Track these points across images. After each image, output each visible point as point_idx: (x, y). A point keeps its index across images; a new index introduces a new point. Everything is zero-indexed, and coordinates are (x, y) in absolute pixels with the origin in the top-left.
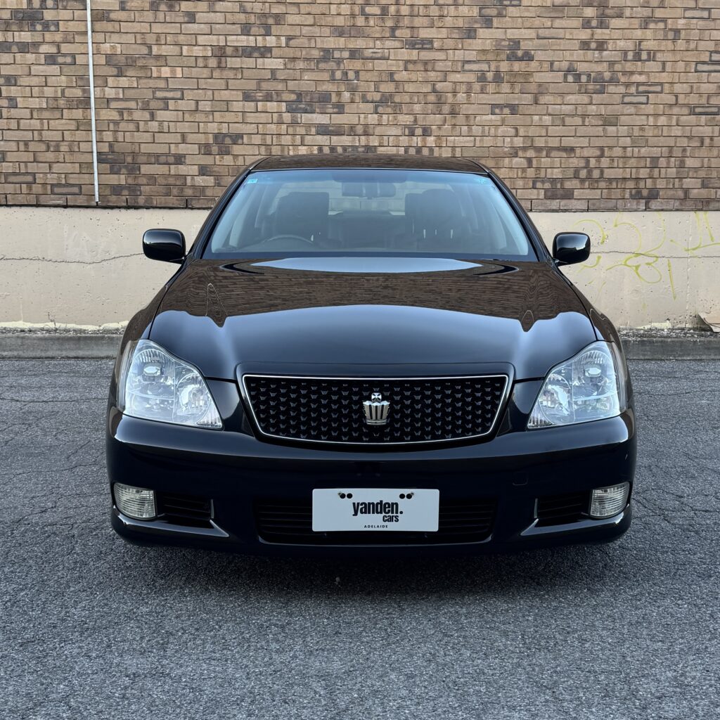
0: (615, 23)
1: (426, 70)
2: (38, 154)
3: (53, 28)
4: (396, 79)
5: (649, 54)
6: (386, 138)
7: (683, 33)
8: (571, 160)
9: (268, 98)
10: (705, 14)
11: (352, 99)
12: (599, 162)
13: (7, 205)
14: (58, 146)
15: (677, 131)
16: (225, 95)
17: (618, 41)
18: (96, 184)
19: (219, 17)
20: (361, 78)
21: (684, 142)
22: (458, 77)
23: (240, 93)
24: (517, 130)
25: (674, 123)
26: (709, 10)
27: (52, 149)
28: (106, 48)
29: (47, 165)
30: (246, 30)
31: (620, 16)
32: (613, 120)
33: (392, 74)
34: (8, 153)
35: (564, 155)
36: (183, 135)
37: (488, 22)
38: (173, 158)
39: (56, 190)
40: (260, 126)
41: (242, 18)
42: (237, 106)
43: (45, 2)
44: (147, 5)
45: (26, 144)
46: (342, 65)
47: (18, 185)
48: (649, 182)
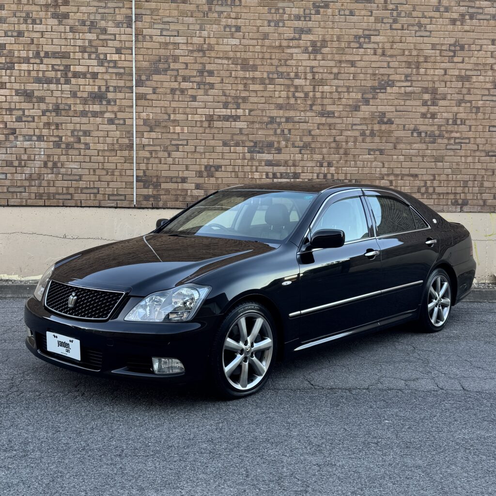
0: (441, 103)
1: (330, 129)
2: (102, 176)
3: (112, 103)
4: (313, 134)
5: (461, 121)
6: (306, 168)
7: (481, 109)
8: (416, 182)
9: (237, 145)
10: (494, 98)
11: (286, 145)
12: (432, 183)
13: (81, 207)
14: (113, 172)
15: (478, 166)
16: (212, 143)
17: (443, 113)
18: (135, 194)
19: (210, 98)
20: (292, 133)
21: (483, 172)
22: (349, 133)
23: (221, 142)
24: (383, 164)
25: (477, 161)
27: (109, 174)
28: (144, 115)
29: (106, 183)
30: (226, 106)
31: (444, 99)
32: (441, 159)
33: (310, 131)
34: (84, 176)
35: (412, 179)
36: (187, 166)
37: (367, 102)
38: (180, 179)
39: (111, 198)
40: (232, 161)
41: (223, 99)
42: (219, 149)
43: (109, 87)
44: (169, 91)
45: (94, 170)
46: (281, 126)
47: (88, 195)
48: (462, 195)
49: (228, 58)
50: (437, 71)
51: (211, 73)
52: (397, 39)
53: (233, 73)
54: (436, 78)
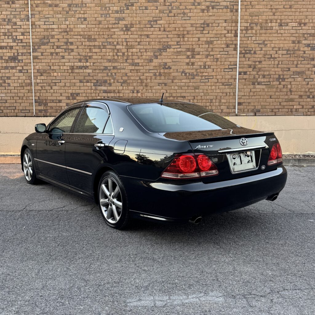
0: (197, 57)
1: (137, 73)
2: (17, 100)
3: (21, 62)
4: (128, 75)
5: (208, 66)
6: (125, 94)
7: (219, 59)
8: (184, 100)
9: (87, 82)
10: (227, 53)
11: (114, 82)
12: (193, 101)
13: (7, 116)
14: (23, 98)
15: (218, 91)
16: (74, 81)
17: (198, 63)
18: (34, 109)
19: (72, 57)
20: (117, 75)
21: (221, 94)
22: (147, 74)
23: (79, 80)
24: (167, 91)
25: (217, 88)
26: (228, 51)
27: (21, 99)
28: (37, 67)
29: (19, 104)
30: (80, 61)
31: (199, 54)
32: (198, 88)
33: (126, 74)
34: (8, 100)
35: (182, 99)
36: (61, 94)
37: (156, 57)
38: (58, 101)
39: (22, 111)
40: (85, 90)
41: (79, 57)
42: (78, 84)
43: (18, 53)
44: (49, 54)
45: (13, 97)
46: (111, 71)
47: (11, 110)
48: (210, 107)
49: (80, 35)
50: (194, 39)
51: (72, 43)
52: (172, 22)
53: (83, 43)
54: (194, 43)
